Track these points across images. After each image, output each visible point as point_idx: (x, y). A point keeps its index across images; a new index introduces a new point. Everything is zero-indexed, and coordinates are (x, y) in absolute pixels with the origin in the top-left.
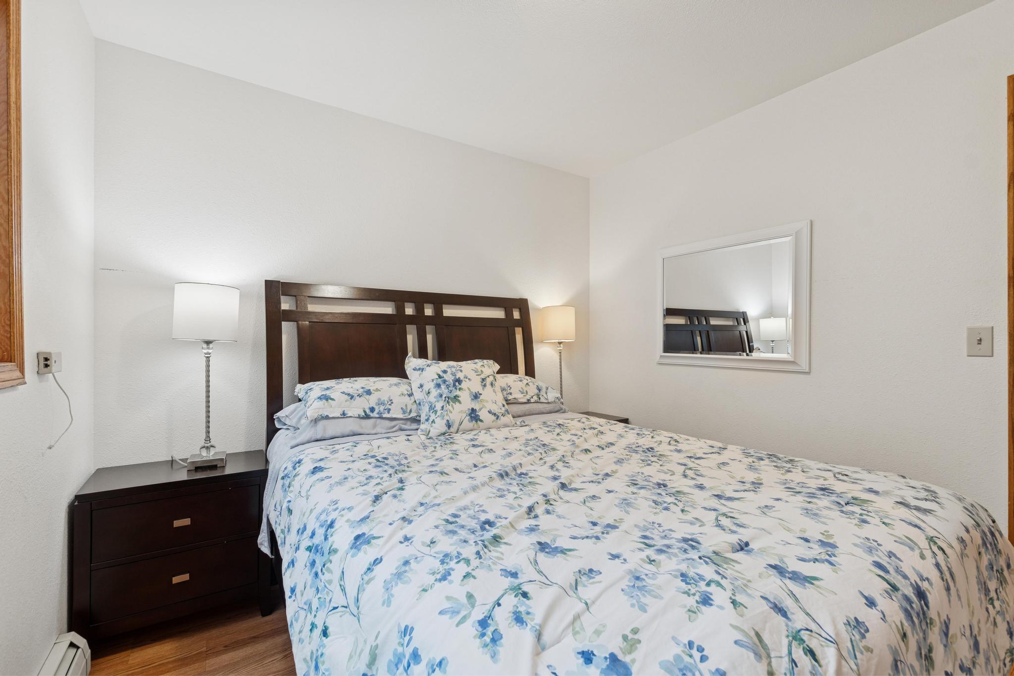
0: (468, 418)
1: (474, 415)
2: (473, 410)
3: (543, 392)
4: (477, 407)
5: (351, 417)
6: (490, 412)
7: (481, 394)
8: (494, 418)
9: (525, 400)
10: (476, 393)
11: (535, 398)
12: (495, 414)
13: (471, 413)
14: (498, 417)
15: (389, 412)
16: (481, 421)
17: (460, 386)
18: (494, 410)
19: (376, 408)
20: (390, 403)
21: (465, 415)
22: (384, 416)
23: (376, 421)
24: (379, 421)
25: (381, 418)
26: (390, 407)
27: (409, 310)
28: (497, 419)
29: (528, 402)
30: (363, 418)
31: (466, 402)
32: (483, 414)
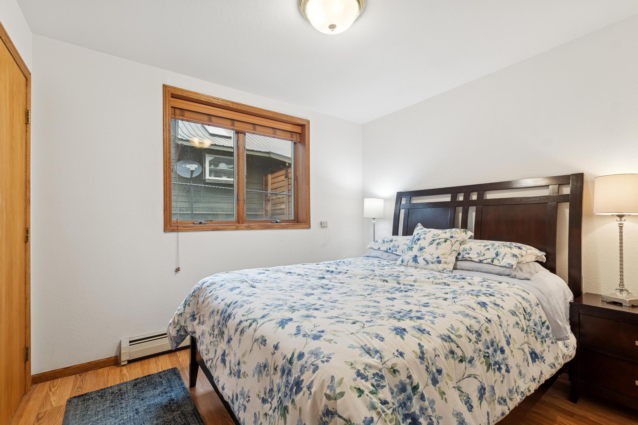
0: (412, 259)
1: (415, 259)
2: (416, 256)
3: (500, 257)
4: (418, 255)
5: (381, 250)
6: (424, 259)
7: (425, 248)
8: (425, 263)
9: (477, 260)
10: (422, 247)
11: (489, 261)
12: (426, 261)
13: (414, 258)
14: (428, 263)
15: (396, 251)
16: (418, 263)
17: (417, 242)
18: (427, 259)
19: (392, 248)
20: (397, 247)
21: (411, 258)
22: (394, 253)
23: (390, 254)
24: (391, 254)
25: (392, 253)
26: (397, 249)
27: (461, 198)
28: (427, 264)
29: (481, 262)
30: (385, 252)
31: (415, 251)
32: (420, 260)
